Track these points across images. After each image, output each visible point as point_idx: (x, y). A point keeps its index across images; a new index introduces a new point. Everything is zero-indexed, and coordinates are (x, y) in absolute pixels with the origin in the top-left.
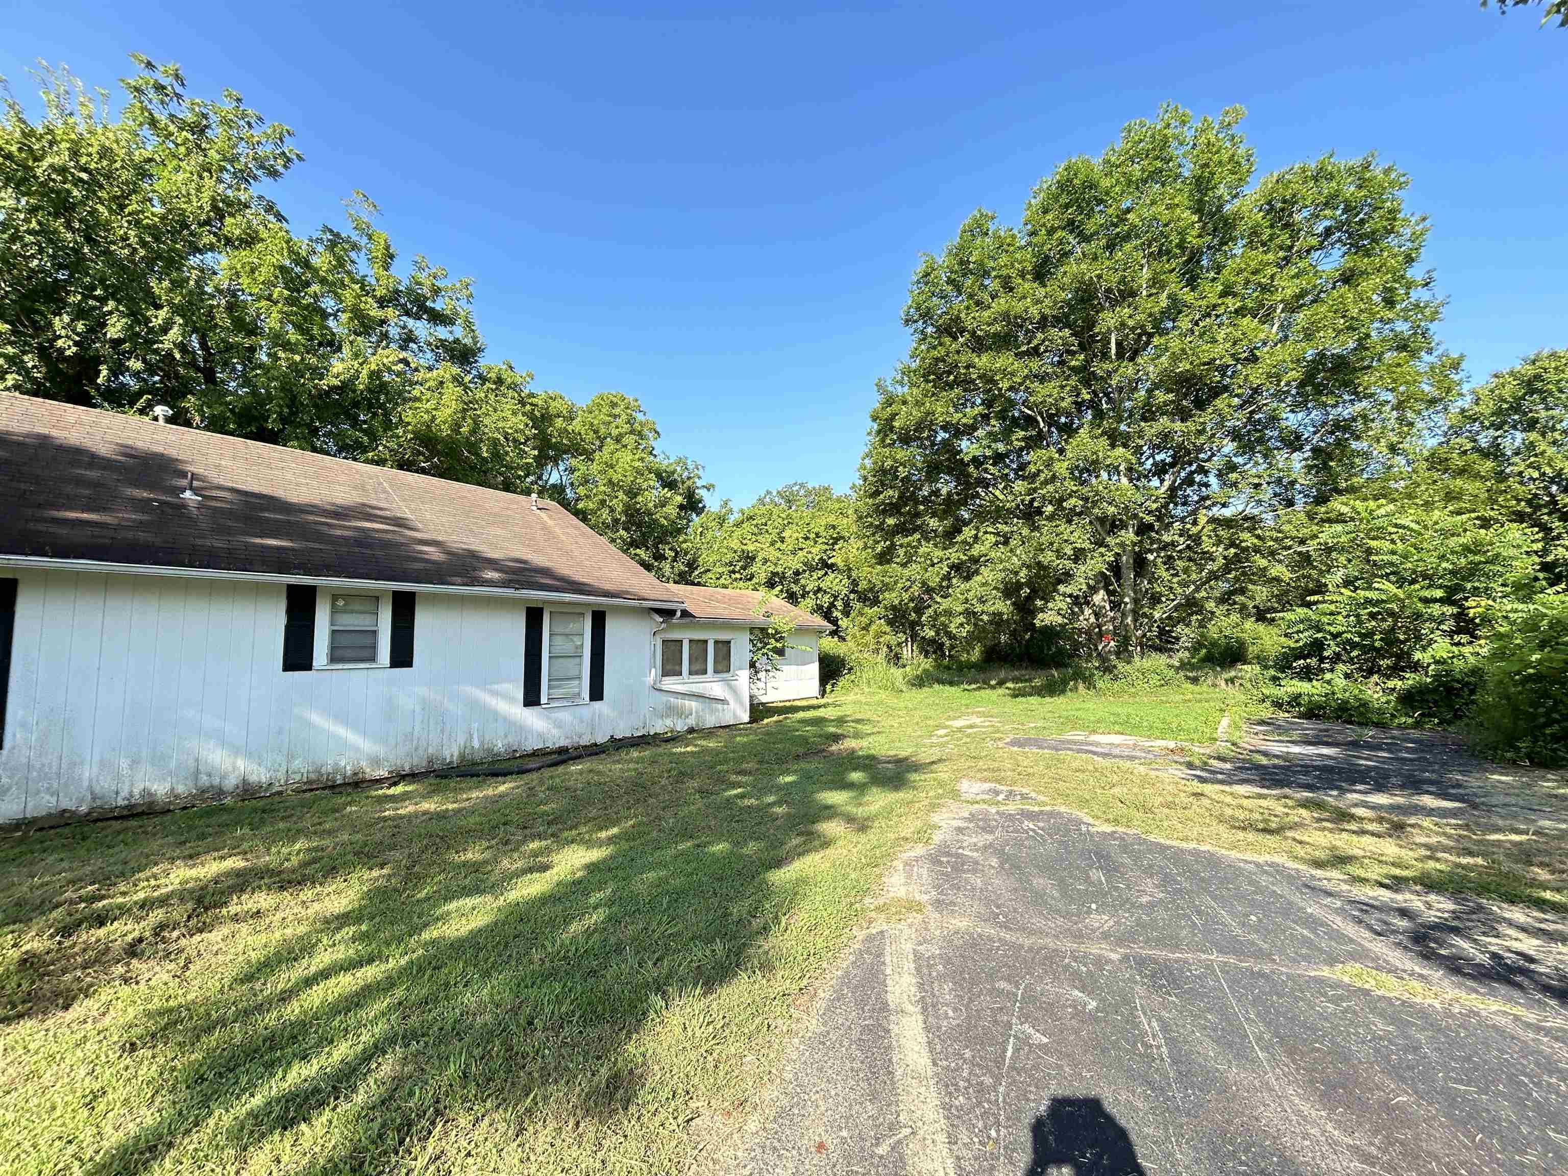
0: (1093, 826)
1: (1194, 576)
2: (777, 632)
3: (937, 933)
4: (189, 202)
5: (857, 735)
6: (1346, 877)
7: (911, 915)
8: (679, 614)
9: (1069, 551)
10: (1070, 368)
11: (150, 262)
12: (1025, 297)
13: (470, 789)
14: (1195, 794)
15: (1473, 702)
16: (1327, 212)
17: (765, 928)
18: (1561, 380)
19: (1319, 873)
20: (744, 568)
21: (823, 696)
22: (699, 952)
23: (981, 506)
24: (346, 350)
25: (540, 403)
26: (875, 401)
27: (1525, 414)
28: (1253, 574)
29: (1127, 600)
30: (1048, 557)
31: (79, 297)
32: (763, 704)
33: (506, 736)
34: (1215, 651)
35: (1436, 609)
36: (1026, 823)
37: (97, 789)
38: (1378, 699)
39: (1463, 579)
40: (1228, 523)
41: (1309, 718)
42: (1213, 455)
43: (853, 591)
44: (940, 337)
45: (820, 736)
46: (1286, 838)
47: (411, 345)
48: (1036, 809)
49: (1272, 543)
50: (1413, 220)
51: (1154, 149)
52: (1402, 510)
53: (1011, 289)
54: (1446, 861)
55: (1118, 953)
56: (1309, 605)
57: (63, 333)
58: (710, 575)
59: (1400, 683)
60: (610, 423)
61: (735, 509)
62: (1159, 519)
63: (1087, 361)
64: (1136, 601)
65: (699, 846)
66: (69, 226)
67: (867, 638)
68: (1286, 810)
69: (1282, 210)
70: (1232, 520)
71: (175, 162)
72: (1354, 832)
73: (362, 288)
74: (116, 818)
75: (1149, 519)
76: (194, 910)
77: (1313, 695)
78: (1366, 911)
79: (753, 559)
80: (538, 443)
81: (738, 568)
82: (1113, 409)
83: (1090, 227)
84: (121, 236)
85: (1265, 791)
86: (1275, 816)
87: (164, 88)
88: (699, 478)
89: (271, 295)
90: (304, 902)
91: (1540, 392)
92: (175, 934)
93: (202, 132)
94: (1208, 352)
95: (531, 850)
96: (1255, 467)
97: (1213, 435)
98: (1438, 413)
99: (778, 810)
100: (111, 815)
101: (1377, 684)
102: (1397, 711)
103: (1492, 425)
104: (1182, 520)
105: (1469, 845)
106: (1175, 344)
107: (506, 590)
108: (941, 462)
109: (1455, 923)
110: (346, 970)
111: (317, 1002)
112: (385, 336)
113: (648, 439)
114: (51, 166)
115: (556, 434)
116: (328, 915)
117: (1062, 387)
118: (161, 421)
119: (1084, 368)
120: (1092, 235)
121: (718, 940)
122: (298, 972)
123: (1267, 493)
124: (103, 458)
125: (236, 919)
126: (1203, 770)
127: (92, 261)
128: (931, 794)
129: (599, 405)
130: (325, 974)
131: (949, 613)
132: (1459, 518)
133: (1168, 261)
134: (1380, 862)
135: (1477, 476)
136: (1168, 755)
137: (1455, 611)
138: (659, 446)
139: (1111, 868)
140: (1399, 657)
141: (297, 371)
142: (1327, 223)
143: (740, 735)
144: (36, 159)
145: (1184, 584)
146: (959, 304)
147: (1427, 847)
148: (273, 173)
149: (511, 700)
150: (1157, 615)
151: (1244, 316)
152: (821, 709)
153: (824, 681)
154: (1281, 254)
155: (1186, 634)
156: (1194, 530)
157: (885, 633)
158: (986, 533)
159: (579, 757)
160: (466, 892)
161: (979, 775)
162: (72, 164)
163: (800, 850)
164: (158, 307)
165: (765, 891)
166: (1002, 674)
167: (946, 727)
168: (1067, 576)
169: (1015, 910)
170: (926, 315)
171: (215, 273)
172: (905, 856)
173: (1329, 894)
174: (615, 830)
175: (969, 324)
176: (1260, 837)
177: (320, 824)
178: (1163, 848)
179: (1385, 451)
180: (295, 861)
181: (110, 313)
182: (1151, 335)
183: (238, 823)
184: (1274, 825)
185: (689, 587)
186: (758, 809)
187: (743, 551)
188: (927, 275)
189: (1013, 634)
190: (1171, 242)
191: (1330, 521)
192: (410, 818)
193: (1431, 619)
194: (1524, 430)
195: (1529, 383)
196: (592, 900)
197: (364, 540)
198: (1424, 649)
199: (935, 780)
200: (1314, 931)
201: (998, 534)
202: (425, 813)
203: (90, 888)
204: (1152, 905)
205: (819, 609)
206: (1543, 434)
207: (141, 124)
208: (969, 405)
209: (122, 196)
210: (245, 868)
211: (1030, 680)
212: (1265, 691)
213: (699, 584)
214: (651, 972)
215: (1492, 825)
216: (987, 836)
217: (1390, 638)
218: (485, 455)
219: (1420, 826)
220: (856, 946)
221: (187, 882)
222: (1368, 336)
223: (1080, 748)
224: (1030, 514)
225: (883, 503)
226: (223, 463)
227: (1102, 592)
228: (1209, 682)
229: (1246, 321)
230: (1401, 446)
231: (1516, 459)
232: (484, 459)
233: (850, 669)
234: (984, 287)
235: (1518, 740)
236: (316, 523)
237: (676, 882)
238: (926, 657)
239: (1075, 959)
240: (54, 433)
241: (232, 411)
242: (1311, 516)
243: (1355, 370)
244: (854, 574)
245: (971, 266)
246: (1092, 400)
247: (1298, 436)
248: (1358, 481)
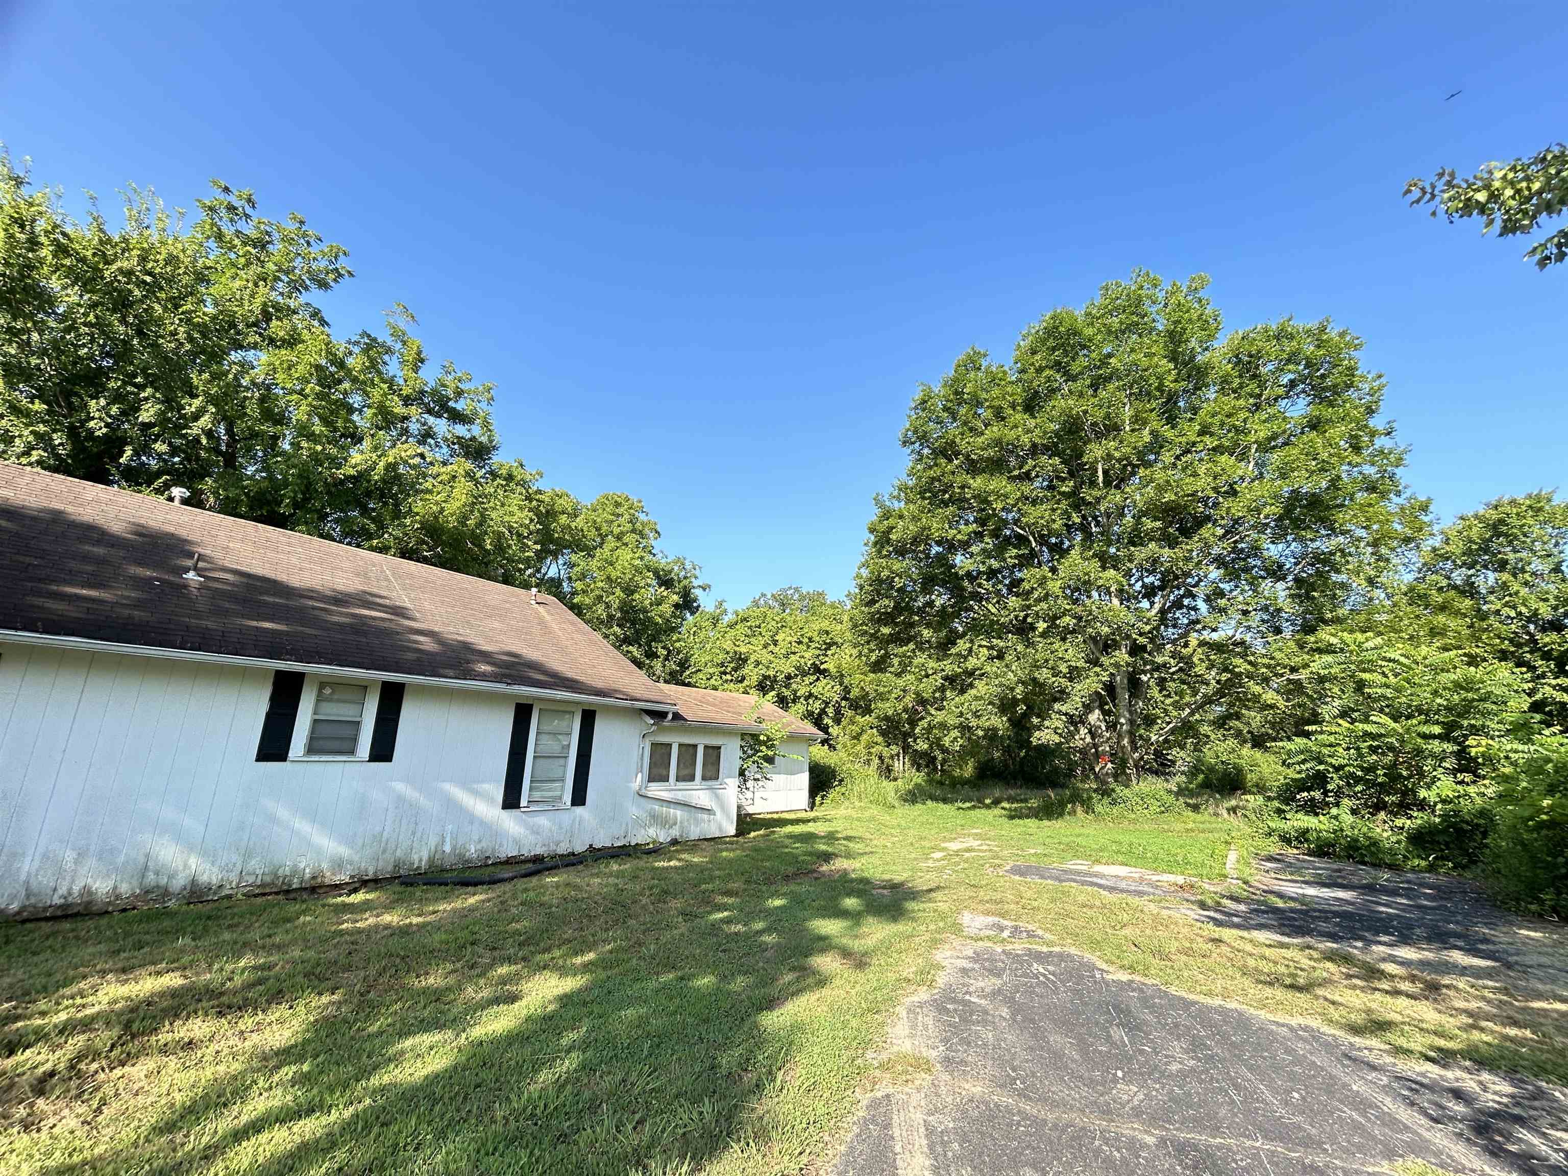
0: (1108, 972)
1: (1187, 699)
2: (769, 739)
3: (949, 1099)
4: (241, 305)
5: (849, 855)
6: (1388, 1047)
7: (917, 1076)
8: (670, 716)
9: (1063, 668)
10: (1060, 493)
11: (194, 354)
12: (1016, 427)
13: (437, 900)
14: (1213, 940)
15: (1486, 846)
16: (1291, 367)
17: (757, 1086)
18: (1524, 525)
19: (1357, 1040)
20: (735, 670)
21: (812, 809)
22: (685, 1115)
23: (974, 619)
24: (367, 444)
25: (547, 499)
26: (873, 514)
27: (1495, 555)
28: (1249, 700)
29: (1122, 720)
30: (1044, 675)
31: (119, 383)
32: (750, 815)
33: (480, 841)
34: (1213, 777)
35: (1436, 746)
36: (1035, 965)
37: (34, 884)
38: (1388, 839)
39: (1459, 715)
40: (1219, 647)
41: (1319, 856)
42: (1200, 580)
43: (844, 699)
44: (935, 458)
45: (811, 854)
46: (1317, 997)
47: (429, 440)
48: (1045, 949)
49: (1264, 670)
50: (1370, 377)
51: (1130, 306)
52: (1389, 644)
53: (1003, 419)
54: (1492, 1032)
55: (1153, 1135)
56: (1307, 735)
57: (97, 415)
58: (700, 675)
59: (1409, 822)
60: (612, 521)
61: (730, 611)
62: (1152, 640)
63: (1075, 487)
64: (1131, 722)
65: (682, 978)
66: (123, 321)
67: (859, 748)
68: (1312, 963)
69: (1249, 363)
70: (1223, 645)
71: (233, 271)
72: (1387, 992)
73: (390, 388)
74: (47, 919)
75: (1142, 640)
76: (120, 1038)
77: (1320, 831)
78: (1417, 1091)
79: (745, 661)
80: (539, 537)
81: (729, 669)
82: (1102, 534)
83: (1075, 368)
84: (171, 332)
85: (1286, 940)
86: (1302, 970)
87: (235, 208)
88: (696, 578)
89: (303, 390)
90: (242, 1032)
91: (1506, 535)
92: (95, 1066)
93: (263, 247)
94: (1191, 485)
95: (500, 976)
96: (1241, 595)
97: (1200, 562)
98: (1411, 550)
99: (767, 939)
100: (43, 915)
101: (1385, 822)
102: (1409, 852)
103: (1464, 564)
104: (1174, 642)
105: (1512, 1013)
106: (1160, 476)
107: (498, 685)
108: (936, 575)
109: (1516, 1111)
110: (283, 1122)
111: (246, 1164)
112: (405, 432)
113: (648, 538)
114: (120, 270)
115: (559, 529)
116: (267, 1049)
117: (1054, 510)
118: (177, 502)
119: (1074, 493)
120: (1077, 375)
121: (706, 1100)
122: (224, 1124)
123: (1255, 619)
124: (112, 536)
125: (164, 1050)
126: (1216, 911)
127: (138, 351)
128: (932, 927)
129: (603, 504)
130: (256, 1127)
131: (943, 726)
132: (1446, 654)
133: (1149, 401)
134: (1421, 1029)
135: (1458, 613)
136: (1177, 891)
137: (1456, 748)
138: (658, 545)
139: (1134, 1027)
140: (1404, 794)
141: (317, 460)
142: (1291, 376)
143: (727, 850)
144: (107, 263)
145: (1178, 707)
146: (953, 429)
147: (1469, 1013)
148: (323, 285)
149: (490, 800)
150: (1154, 738)
151: (1222, 454)
152: (810, 824)
153: (813, 792)
154: (1251, 401)
155: (1181, 757)
156: (1186, 653)
157: (876, 743)
158: (980, 646)
159: (556, 867)
160: (426, 1026)
161: (980, 907)
162: (139, 268)
163: (793, 988)
164: (194, 396)
165: (758, 1039)
166: (997, 793)
167: (944, 849)
168: (1062, 695)
169: (1033, 1074)
170: (923, 438)
171: (253, 368)
172: (908, 1001)
173: (1373, 1068)
174: (591, 956)
175: (963, 445)
176: (1290, 995)
177: (270, 936)
178: (1187, 1005)
179: (1364, 584)
180: (238, 981)
181: (146, 399)
182: (1136, 467)
183: (178, 932)
184: (1301, 981)
185: (681, 688)
186: (747, 936)
187: (735, 652)
188: (925, 402)
189: (1007, 750)
190: (1150, 385)
191: (1320, 651)
192: (368, 932)
193: (1433, 755)
194: (1495, 570)
195: (1495, 527)
196: (564, 1042)
197: (360, 627)
198: (1429, 787)
199: (935, 911)
200: (1364, 1114)
201: (991, 648)
202: (387, 927)
203: (6, 1005)
204: (1183, 1075)
205: (809, 715)
206: (1515, 575)
207: (208, 237)
208: (962, 522)
209: (179, 297)
210: (183, 987)
211: (1026, 800)
212: (1270, 824)
213: (688, 685)
214: (631, 1139)
215: (1533, 990)
216: (994, 980)
217: (1393, 776)
218: (489, 547)
219: (1456, 989)
220: (861, 1114)
221: (116, 1002)
222: (1339, 477)
223: (1085, 880)
224: (1023, 629)
225: (878, 612)
226: (231, 545)
227: (1097, 711)
228: (1211, 810)
229: (1224, 458)
230: (1379, 580)
231: (1492, 598)
232: (486, 550)
233: (841, 781)
234: (977, 415)
235: (1540, 891)
236: (314, 608)
237: (656, 1023)
238: (918, 770)
239: (1106, 1141)
240: (70, 509)
241: (247, 495)
242: (1301, 646)
243: (1328, 508)
244: (846, 681)
245: (965, 396)
246: (1082, 524)
247: (1281, 566)
248: (1343, 612)
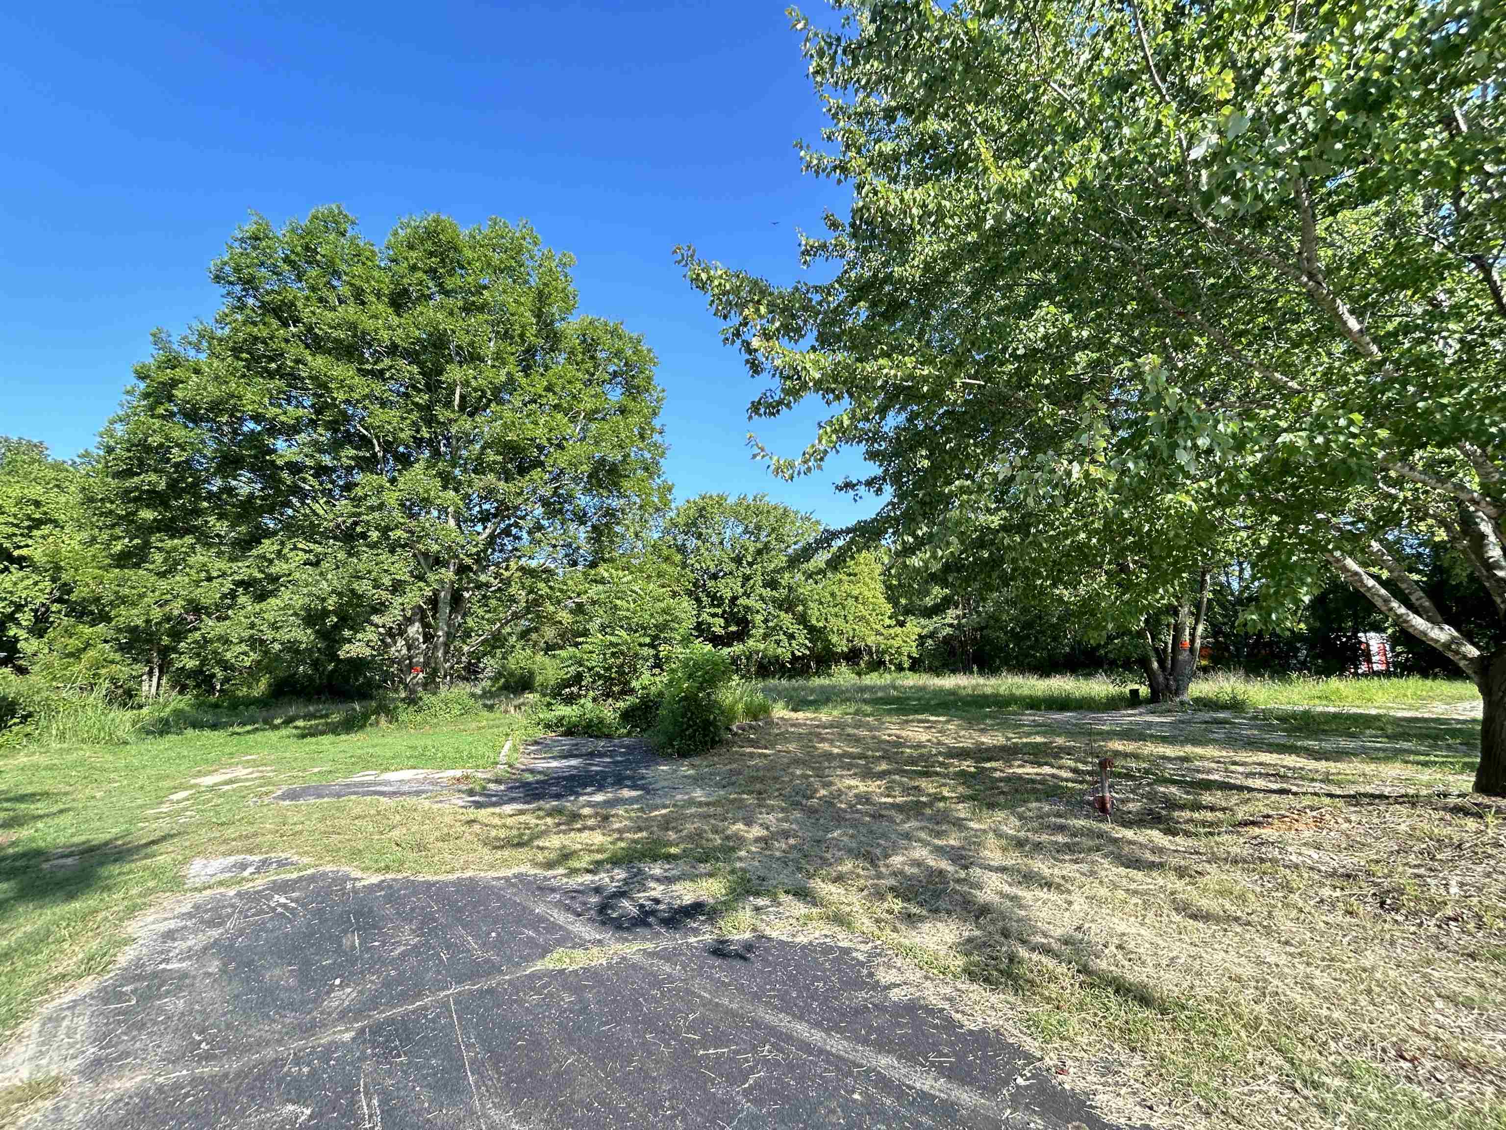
0: (359, 880)
6: (567, 871)
9: (387, 581)
10: (413, 403)
12: (376, 317)
14: (469, 822)
15: (657, 715)
16: (616, 360)
18: (713, 512)
23: (291, 518)
26: (148, 355)
27: (697, 529)
28: (545, 617)
29: (440, 633)
30: (363, 587)
34: (511, 680)
35: (645, 651)
36: (276, 897)
38: (609, 717)
39: (660, 631)
40: (530, 572)
41: (567, 736)
42: (527, 515)
43: (60, 600)
44: (264, 315)
46: (532, 848)
48: (295, 876)
49: (559, 593)
50: (658, 388)
51: (511, 250)
53: (363, 303)
54: (627, 839)
55: (353, 1029)
56: (576, 645)
59: (623, 704)
62: (478, 561)
63: (429, 402)
64: (448, 634)
67: (76, 669)
68: (537, 821)
69: (591, 345)
70: (534, 571)
72: (578, 830)
75: (468, 561)
77: (571, 717)
78: (575, 897)
82: (450, 454)
83: (450, 283)
85: (525, 807)
86: (528, 829)
91: (705, 517)
94: (531, 430)
96: (554, 530)
97: (528, 499)
98: (660, 517)
101: (610, 705)
102: (619, 724)
103: (683, 531)
104: (497, 565)
105: (640, 823)
106: (508, 416)
108: (243, 457)
109: (624, 889)
117: (403, 419)
120: (452, 291)
123: (561, 553)
126: (481, 795)
128: (134, 891)
131: (224, 639)
132: (662, 590)
133: (511, 344)
134: (590, 851)
136: (453, 784)
137: (654, 653)
139: (369, 926)
140: (624, 685)
142: (615, 368)
145: (491, 622)
146: (296, 289)
147: (619, 831)
150: (466, 649)
151: (559, 412)
154: (587, 376)
155: (490, 664)
156: (506, 574)
157: (112, 662)
158: (295, 548)
166: (292, 711)
167: (192, 787)
168: (380, 608)
169: (228, 1026)
170: (250, 283)
172: (52, 1004)
173: (553, 890)
175: (305, 314)
176: (514, 852)
178: (429, 886)
182: (490, 401)
184: (526, 838)
188: (257, 238)
189: (315, 664)
190: (514, 330)
191: (596, 581)
193: (643, 658)
194: (696, 538)
195: (700, 511)
198: (637, 679)
199: (147, 868)
200: (537, 929)
208: (292, 403)
211: (327, 716)
212: (540, 715)
215: (655, 804)
216: (212, 932)
217: (620, 671)
219: (617, 815)
222: (629, 455)
223: (368, 790)
224: (350, 538)
225: (136, 488)
227: (417, 624)
228: (502, 708)
229: (559, 416)
231: (691, 556)
233: (27, 716)
234: (331, 286)
235: (674, 740)
238: (181, 692)
239: (298, 1062)
242: (586, 576)
243: (620, 476)
244: (65, 577)
245: (319, 257)
246: (431, 439)
247: (585, 514)
248: (616, 554)
